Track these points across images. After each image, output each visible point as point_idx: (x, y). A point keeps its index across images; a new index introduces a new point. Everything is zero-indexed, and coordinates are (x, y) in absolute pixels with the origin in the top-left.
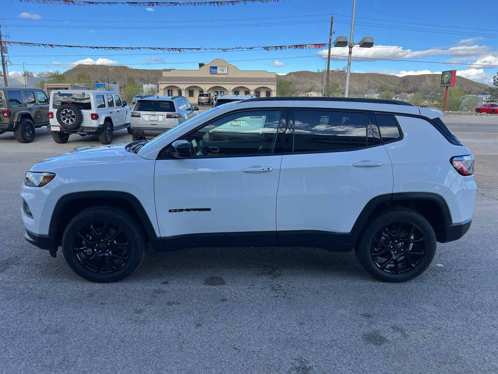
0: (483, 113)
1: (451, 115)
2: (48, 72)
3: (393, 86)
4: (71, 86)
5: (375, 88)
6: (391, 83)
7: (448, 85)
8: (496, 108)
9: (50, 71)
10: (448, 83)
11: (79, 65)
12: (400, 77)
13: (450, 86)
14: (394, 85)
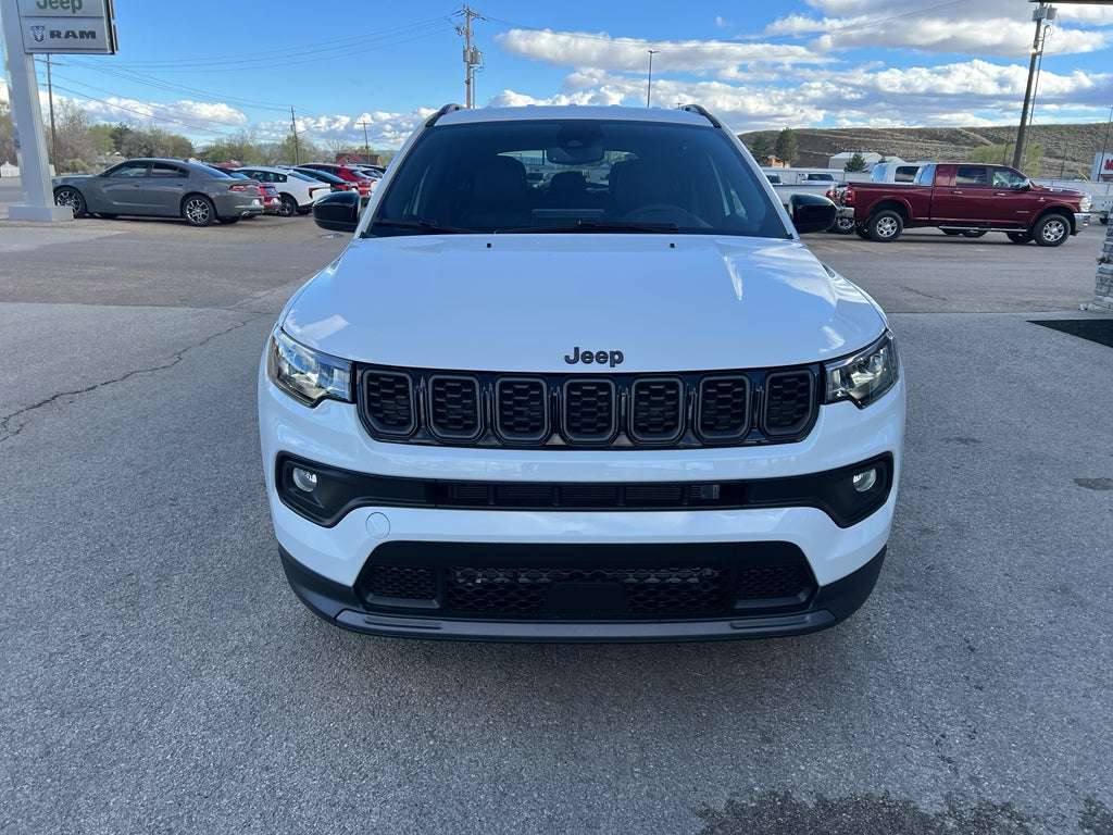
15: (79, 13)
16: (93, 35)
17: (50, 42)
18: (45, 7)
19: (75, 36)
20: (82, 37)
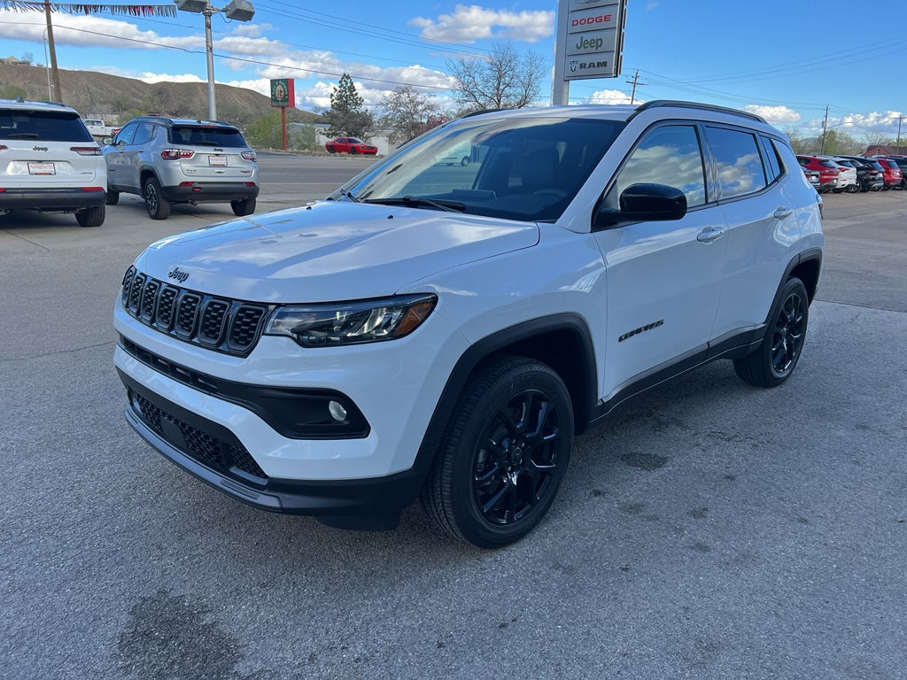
0: (344, 153)
1: (300, 156)
3: (140, 101)
5: (105, 103)
6: (134, 95)
7: (286, 104)
8: (356, 145)
10: (284, 100)
12: (149, 85)
13: (287, 106)
14: (141, 98)
15: (600, 50)
16: (605, 64)
17: (580, 72)
18: (580, 48)
19: (594, 66)
20: (598, 66)
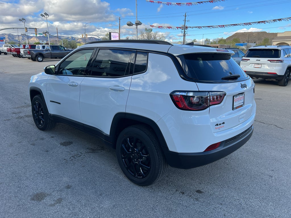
2: (218, 38)
4: (220, 45)
9: (220, 38)
11: (236, 33)
